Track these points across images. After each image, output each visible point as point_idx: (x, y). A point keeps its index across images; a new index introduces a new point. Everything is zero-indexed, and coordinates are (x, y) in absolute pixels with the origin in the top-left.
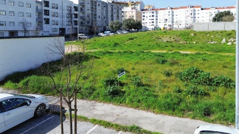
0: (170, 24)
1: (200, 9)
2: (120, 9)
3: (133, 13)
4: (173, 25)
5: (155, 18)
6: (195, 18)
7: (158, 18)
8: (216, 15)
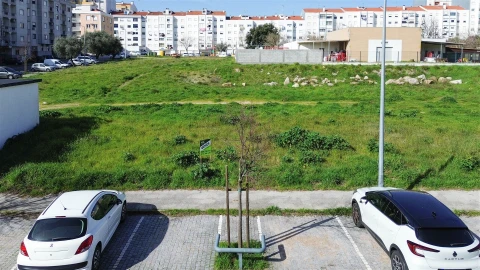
0: (171, 43)
1: (224, 17)
2: (69, 10)
3: (96, 18)
4: (176, 46)
5: (139, 30)
6: (215, 33)
7: (147, 30)
8: (252, 31)
